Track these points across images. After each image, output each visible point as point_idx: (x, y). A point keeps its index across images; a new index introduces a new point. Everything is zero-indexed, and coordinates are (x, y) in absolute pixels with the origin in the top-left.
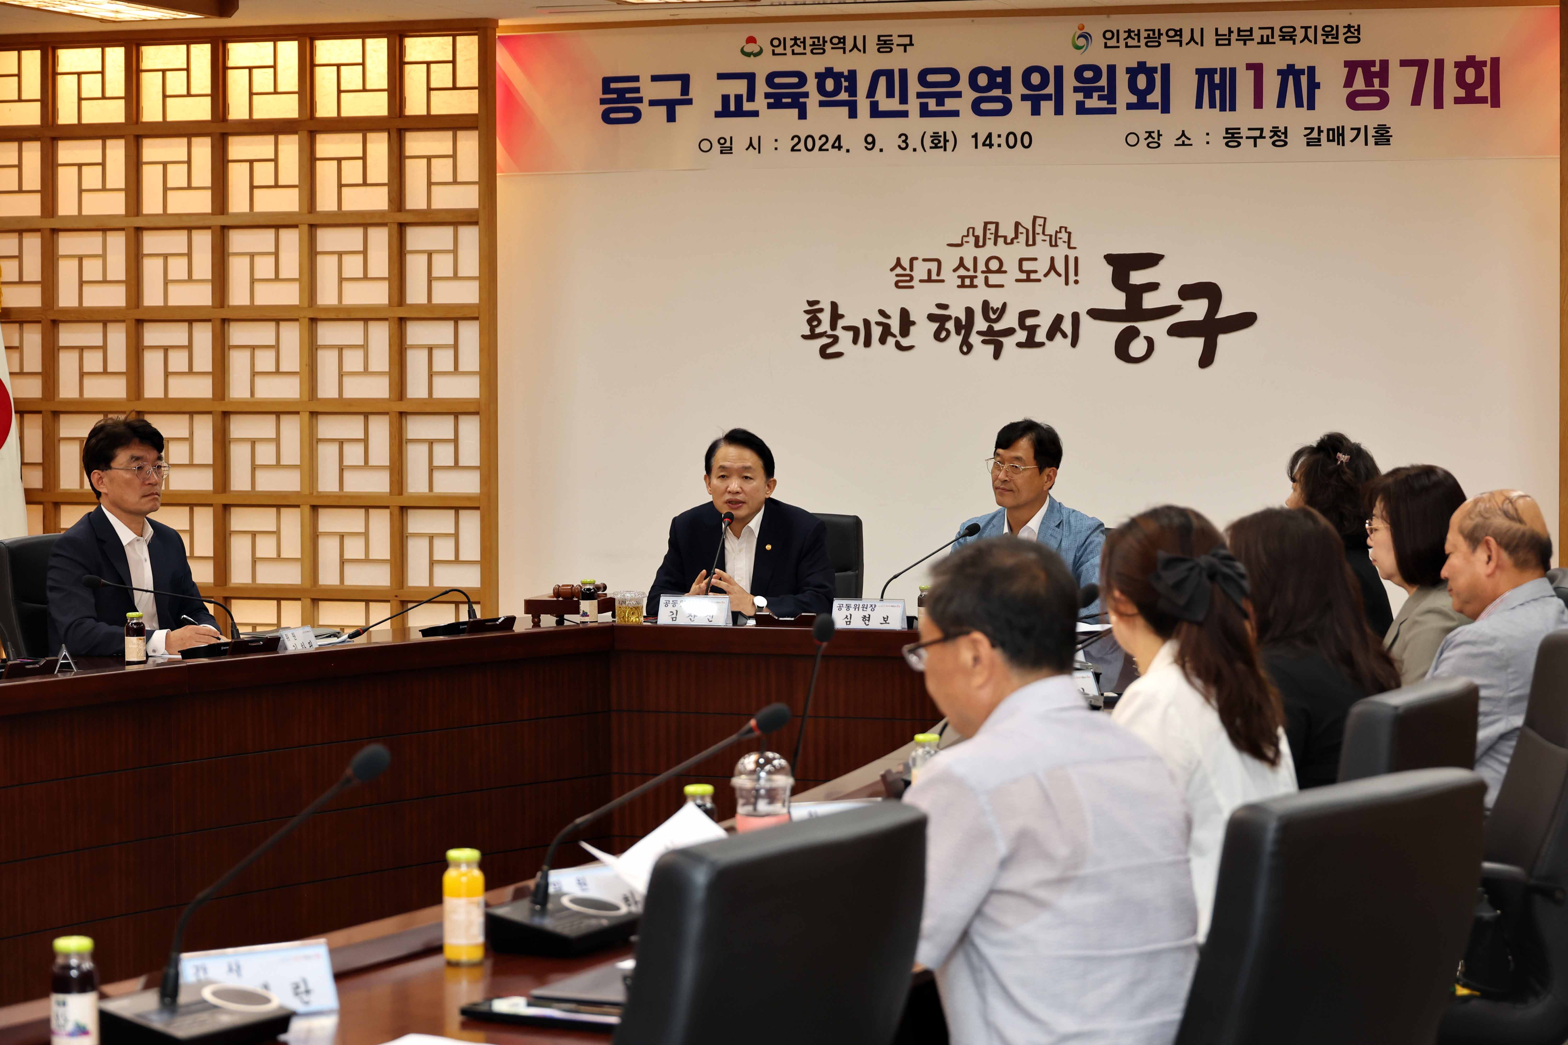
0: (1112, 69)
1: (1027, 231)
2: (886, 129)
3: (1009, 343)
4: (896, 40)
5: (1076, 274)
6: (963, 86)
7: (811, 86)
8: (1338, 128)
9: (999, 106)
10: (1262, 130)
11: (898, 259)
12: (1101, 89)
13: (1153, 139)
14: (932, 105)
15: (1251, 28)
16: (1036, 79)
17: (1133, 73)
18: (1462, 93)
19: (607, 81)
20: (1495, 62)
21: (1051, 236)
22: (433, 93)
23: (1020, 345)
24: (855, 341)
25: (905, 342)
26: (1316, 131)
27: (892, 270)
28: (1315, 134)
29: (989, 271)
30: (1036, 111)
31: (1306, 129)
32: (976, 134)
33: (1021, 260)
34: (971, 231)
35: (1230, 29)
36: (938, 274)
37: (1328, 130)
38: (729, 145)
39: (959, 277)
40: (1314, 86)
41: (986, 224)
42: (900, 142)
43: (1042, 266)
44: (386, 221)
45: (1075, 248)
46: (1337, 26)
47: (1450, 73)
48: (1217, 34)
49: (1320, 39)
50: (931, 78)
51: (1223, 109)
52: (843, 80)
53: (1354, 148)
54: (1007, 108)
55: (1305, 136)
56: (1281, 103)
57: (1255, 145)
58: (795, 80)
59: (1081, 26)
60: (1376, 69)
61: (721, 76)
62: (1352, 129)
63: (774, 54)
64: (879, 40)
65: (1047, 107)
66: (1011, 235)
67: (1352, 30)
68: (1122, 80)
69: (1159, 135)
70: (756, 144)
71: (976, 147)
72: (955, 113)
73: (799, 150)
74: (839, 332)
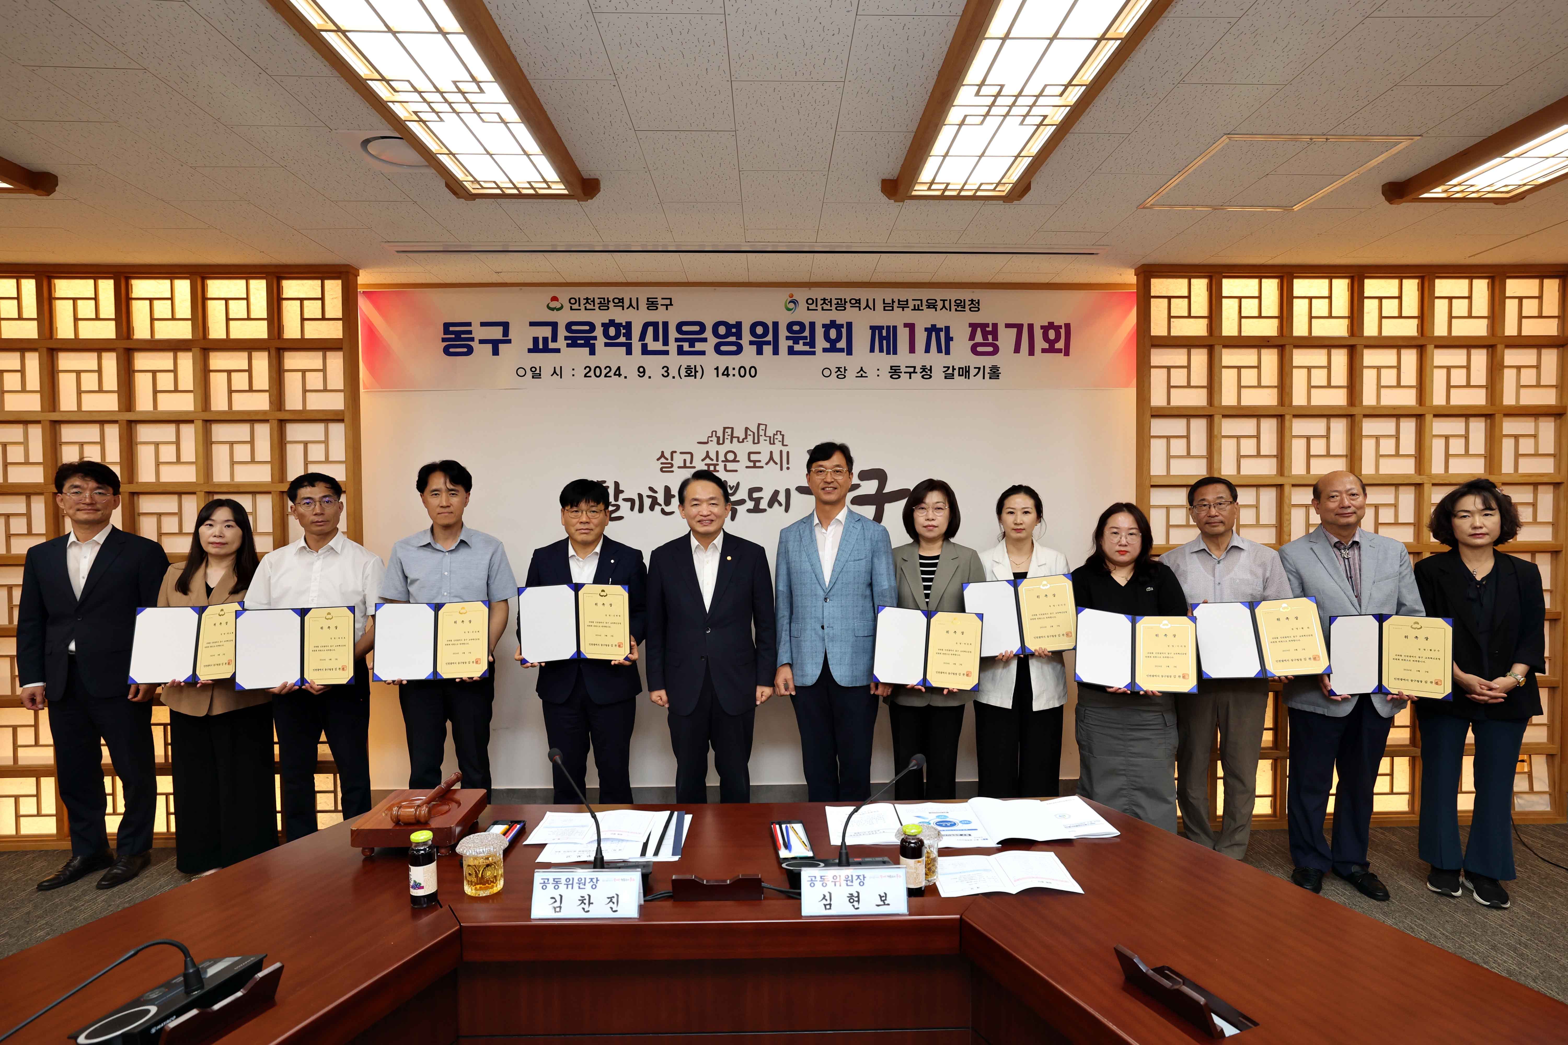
0: (812, 325)
1: (754, 433)
2: (653, 363)
3: (741, 509)
4: (660, 302)
5: (788, 463)
6: (708, 334)
7: (599, 332)
8: (966, 367)
9: (734, 348)
10: (915, 367)
11: (663, 452)
12: (805, 338)
13: (841, 373)
14: (686, 346)
15: (907, 300)
16: (759, 330)
17: (827, 327)
18: (1046, 346)
19: (447, 326)
20: (1068, 326)
21: (770, 437)
22: (306, 323)
23: (749, 511)
24: (632, 509)
25: (667, 509)
26: (951, 369)
27: (658, 460)
28: (950, 371)
29: (727, 461)
30: (760, 352)
31: (944, 367)
32: (718, 367)
33: (750, 454)
34: (714, 433)
35: (893, 299)
36: (691, 463)
37: (959, 368)
38: (539, 372)
39: (706, 465)
40: (949, 339)
41: (725, 428)
42: (663, 371)
43: (764, 457)
44: (268, 418)
45: (787, 445)
46: (964, 300)
47: (1038, 334)
48: (884, 303)
49: (953, 308)
50: (685, 328)
51: (888, 353)
52: (622, 328)
53: (976, 381)
54: (739, 350)
55: (944, 372)
56: (927, 350)
57: (910, 378)
58: (587, 328)
59: (791, 295)
60: (990, 329)
61: (532, 324)
62: (975, 368)
63: (571, 309)
64: (648, 301)
65: (768, 349)
66: (742, 436)
67: (974, 302)
68: (820, 332)
69: (845, 370)
70: (558, 372)
71: (718, 376)
72: (703, 353)
73: (590, 377)
74: (620, 502)
